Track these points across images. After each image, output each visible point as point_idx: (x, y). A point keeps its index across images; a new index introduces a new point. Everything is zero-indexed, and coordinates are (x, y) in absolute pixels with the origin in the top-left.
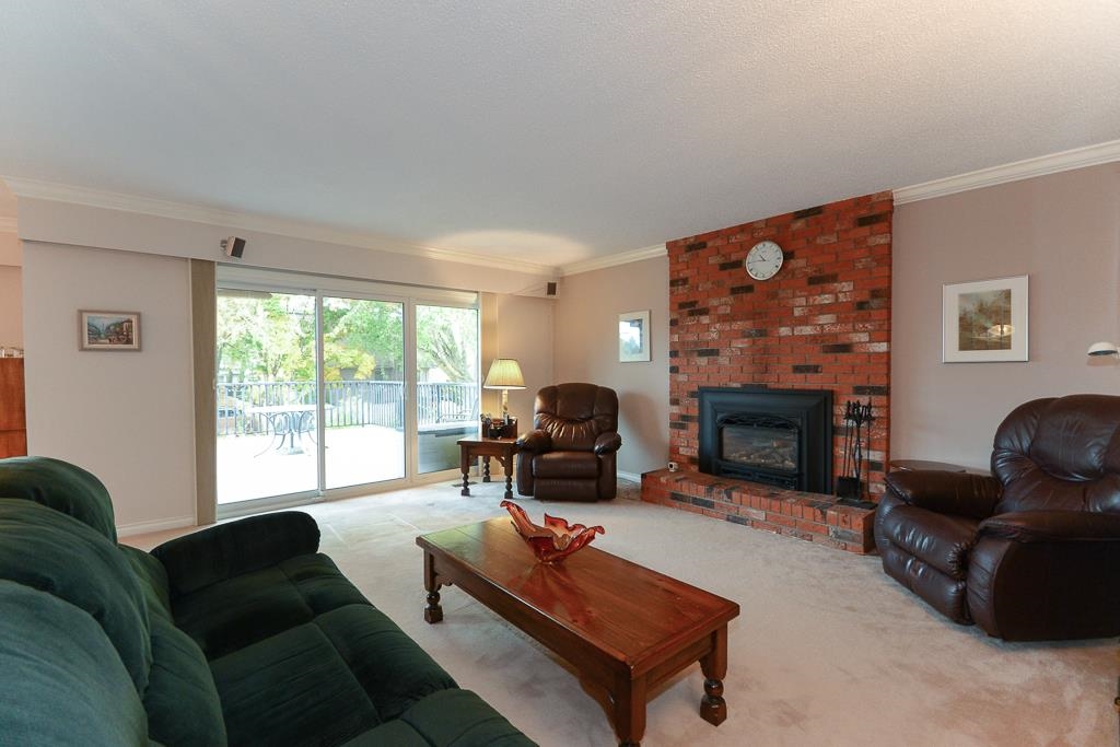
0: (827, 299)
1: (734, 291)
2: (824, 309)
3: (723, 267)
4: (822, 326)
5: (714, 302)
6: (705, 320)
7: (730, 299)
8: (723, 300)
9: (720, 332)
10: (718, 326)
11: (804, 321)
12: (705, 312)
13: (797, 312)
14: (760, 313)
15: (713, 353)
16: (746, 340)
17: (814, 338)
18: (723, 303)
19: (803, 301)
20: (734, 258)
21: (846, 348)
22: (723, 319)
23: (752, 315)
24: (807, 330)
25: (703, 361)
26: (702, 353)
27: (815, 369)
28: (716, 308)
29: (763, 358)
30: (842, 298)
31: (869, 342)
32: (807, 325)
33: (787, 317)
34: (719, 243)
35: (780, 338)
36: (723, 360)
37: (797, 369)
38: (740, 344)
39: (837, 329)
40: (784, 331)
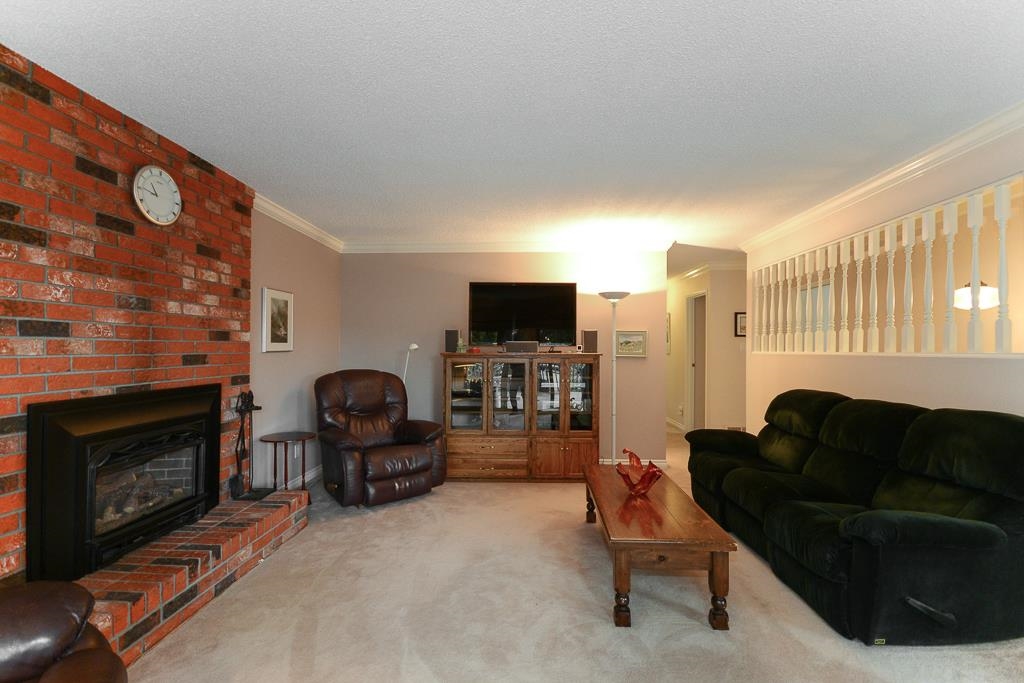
0: (211, 277)
1: (103, 221)
2: (211, 288)
3: (84, 165)
4: (208, 307)
5: (59, 225)
6: (38, 257)
7: (94, 232)
8: (82, 228)
9: (77, 292)
10: (68, 275)
11: (192, 298)
12: (38, 239)
13: (187, 285)
14: (142, 273)
15: (56, 330)
16: (121, 312)
17: (203, 322)
18: (83, 238)
19: (189, 271)
20: (104, 159)
21: (224, 336)
22: (82, 265)
23: (125, 274)
24: (195, 310)
25: (32, 348)
26: (28, 330)
27: (201, 359)
28: (65, 239)
30: (225, 281)
31: (242, 331)
32: (196, 302)
33: (173, 289)
34: (78, 114)
35: (169, 317)
36: (81, 346)
37: (188, 360)
38: (112, 318)
39: (220, 313)
40: (173, 307)
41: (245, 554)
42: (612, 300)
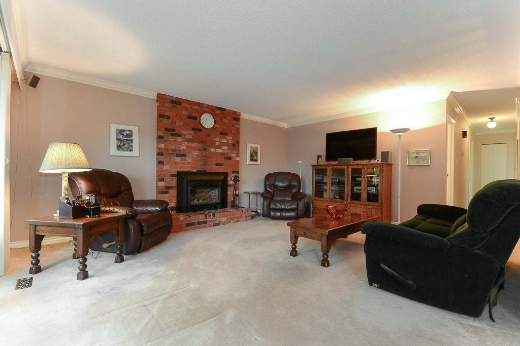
0: (225, 141)
1: (194, 129)
2: (224, 144)
3: (189, 117)
4: (224, 150)
5: (184, 132)
6: (180, 139)
7: (192, 132)
8: (188, 132)
9: (188, 147)
10: (186, 143)
11: (218, 147)
12: (179, 135)
13: (217, 144)
14: (204, 141)
15: (184, 155)
16: (198, 151)
17: (222, 154)
18: (189, 134)
19: (218, 140)
20: (194, 115)
21: (230, 158)
22: (189, 141)
23: (200, 142)
24: (220, 151)
25: (179, 159)
26: (178, 155)
27: (222, 165)
28: (185, 135)
29: (205, 159)
30: (230, 142)
31: (236, 157)
32: (220, 148)
33: (213, 145)
34: (187, 106)
35: (212, 152)
36: (188, 159)
37: (217, 165)
38: (196, 153)
39: (228, 152)
40: (213, 150)
41: (224, 219)
42: (398, 134)
